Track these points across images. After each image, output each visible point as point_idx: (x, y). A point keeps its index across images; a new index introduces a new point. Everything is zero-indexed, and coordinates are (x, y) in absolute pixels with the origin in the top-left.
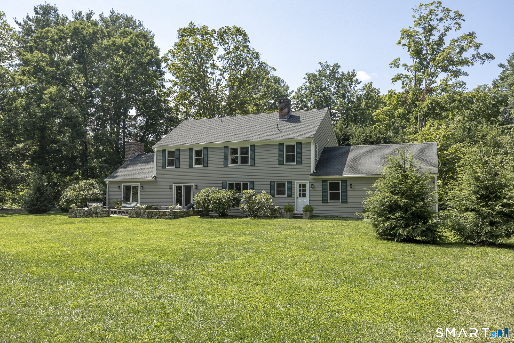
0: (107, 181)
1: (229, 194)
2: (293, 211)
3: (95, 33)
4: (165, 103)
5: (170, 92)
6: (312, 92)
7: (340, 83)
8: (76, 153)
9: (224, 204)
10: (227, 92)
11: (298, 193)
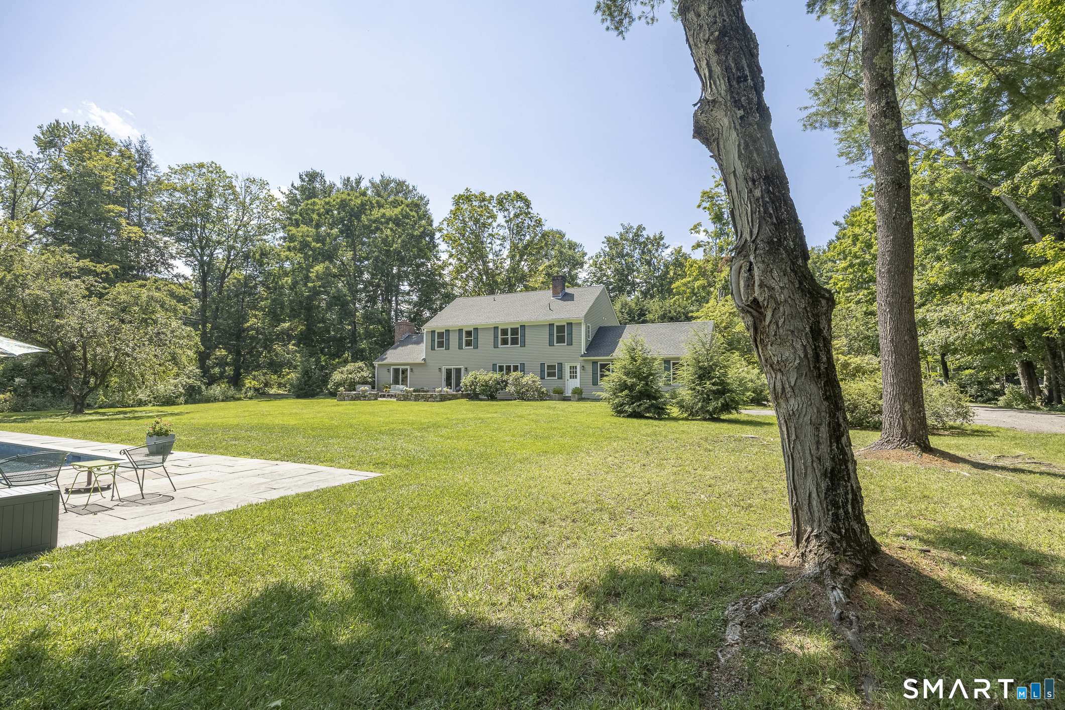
0: (376, 363)
1: (497, 376)
2: (562, 393)
3: (363, 205)
4: (440, 277)
5: (445, 265)
6: (612, 259)
7: (644, 247)
8: (344, 334)
9: (491, 387)
10: (507, 264)
11: (569, 375)
